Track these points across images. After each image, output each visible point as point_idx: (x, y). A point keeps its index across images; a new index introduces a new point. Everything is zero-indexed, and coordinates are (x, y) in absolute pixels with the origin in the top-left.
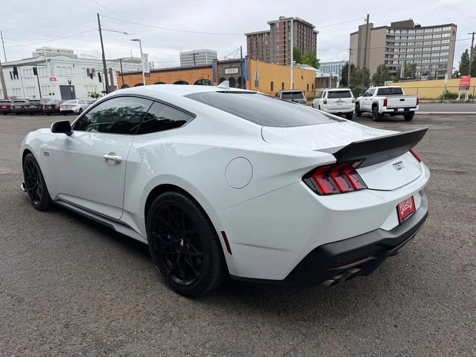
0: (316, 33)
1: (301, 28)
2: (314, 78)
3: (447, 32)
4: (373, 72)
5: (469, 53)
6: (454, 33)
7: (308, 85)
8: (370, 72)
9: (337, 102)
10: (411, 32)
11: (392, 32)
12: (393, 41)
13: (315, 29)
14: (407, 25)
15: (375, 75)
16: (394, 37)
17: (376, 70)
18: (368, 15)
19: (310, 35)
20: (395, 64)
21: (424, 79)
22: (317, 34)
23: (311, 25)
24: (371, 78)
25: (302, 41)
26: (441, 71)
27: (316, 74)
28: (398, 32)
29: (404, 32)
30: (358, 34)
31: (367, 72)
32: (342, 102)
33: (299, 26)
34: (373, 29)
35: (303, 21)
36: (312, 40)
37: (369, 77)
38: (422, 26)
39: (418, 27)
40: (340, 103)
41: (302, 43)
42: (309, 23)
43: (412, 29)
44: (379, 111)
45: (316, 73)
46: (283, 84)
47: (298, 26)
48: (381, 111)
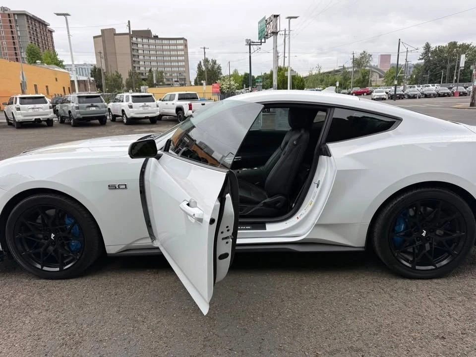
0: (51, 32)
1: (32, 23)
2: (70, 82)
3: (181, 45)
4: (125, 77)
5: (202, 64)
6: (186, 46)
7: (64, 88)
8: (122, 77)
9: (143, 106)
10: (151, 41)
11: (134, 39)
12: (136, 48)
13: (50, 27)
14: (146, 34)
15: (127, 79)
16: (137, 44)
17: (128, 75)
18: (129, 21)
19: (45, 33)
20: (142, 70)
21: (177, 86)
22: (53, 33)
23: (45, 22)
24: (124, 82)
25: (36, 38)
26: (182, 79)
27: (71, 77)
28: (139, 40)
29: (145, 41)
30: (101, 38)
31: (119, 77)
32: (147, 106)
33: (30, 21)
34: (115, 34)
35: (33, 16)
36: (48, 39)
37: (122, 82)
38: (159, 37)
39: (156, 37)
40: (146, 108)
41: (36, 40)
42: (40, 19)
43: (152, 39)
44: (185, 115)
45: (70, 75)
46: (35, 86)
47: (28, 21)
48: (187, 114)
